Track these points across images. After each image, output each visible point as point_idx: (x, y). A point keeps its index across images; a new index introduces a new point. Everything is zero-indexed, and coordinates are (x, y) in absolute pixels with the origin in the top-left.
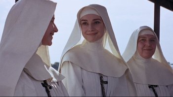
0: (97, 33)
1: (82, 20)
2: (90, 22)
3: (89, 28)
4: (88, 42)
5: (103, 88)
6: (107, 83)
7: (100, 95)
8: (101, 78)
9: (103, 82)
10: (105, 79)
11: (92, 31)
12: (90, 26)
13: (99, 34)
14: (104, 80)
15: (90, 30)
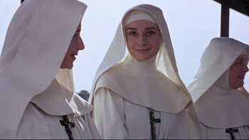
0: (150, 49)
1: (129, 28)
2: (140, 32)
3: (139, 41)
4: (135, 61)
5: (153, 129)
6: (159, 121)
7: (149, 136)
8: (151, 114)
9: (154, 121)
10: (156, 116)
11: (144, 45)
12: (140, 37)
13: (153, 49)
14: (155, 118)
15: (140, 43)
